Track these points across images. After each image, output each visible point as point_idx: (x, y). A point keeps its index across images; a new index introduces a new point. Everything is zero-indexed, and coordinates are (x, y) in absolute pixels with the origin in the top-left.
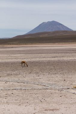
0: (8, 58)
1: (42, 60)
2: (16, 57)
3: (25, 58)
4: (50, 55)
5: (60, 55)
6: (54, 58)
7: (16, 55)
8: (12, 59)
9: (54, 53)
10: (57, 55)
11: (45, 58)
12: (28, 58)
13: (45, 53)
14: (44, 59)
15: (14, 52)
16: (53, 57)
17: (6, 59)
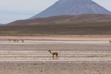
0: (8, 55)
1: (71, 60)
2: (22, 55)
3: (38, 57)
4: (82, 53)
5: (100, 53)
6: (91, 58)
7: (20, 52)
8: (16, 57)
9: (88, 50)
10: (94, 54)
11: (75, 57)
12: (44, 57)
13: (72, 50)
14: (73, 58)
15: (14, 47)
16: (88, 57)
17: (5, 57)
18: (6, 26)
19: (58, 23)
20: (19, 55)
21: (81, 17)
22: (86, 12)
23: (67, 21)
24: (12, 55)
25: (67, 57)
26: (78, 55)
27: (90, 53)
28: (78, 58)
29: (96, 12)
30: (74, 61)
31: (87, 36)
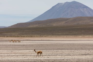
0: (11, 55)
1: (66, 58)
2: (23, 54)
4: (76, 51)
6: (84, 56)
8: (17, 56)
9: (82, 49)
10: (87, 52)
11: (70, 55)
13: (67, 49)
14: (68, 56)
15: (16, 47)
16: (82, 55)
17: (8, 56)
18: (8, 28)
19: (54, 25)
20: (21, 54)
21: (75, 20)
22: (80, 15)
23: (62, 24)
24: (14, 55)
25: (63, 55)
26: (73, 53)
27: (83, 52)
28: (73, 56)
29: (88, 15)
30: (69, 59)
31: (81, 36)
